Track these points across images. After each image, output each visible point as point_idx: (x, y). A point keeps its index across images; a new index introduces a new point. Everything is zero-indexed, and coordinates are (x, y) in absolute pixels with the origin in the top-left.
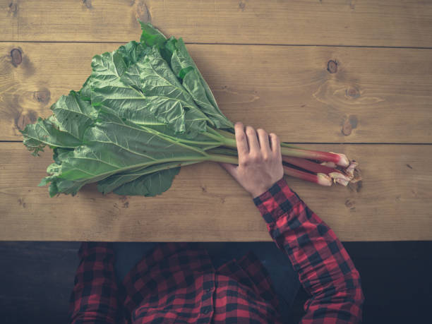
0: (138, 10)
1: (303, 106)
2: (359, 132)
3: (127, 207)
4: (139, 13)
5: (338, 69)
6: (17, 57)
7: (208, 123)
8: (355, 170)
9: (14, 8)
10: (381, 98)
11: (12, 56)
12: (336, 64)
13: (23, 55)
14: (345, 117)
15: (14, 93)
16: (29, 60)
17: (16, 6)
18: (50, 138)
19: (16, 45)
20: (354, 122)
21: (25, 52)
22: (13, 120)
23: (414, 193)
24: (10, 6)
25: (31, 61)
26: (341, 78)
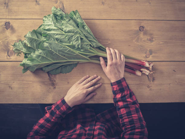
0: (59, 5)
1: (129, 46)
2: (153, 57)
3: (55, 89)
4: (59, 6)
5: (144, 30)
6: (8, 26)
7: (90, 45)
8: (152, 66)
9: (6, 5)
10: (162, 42)
11: (6, 25)
12: (143, 28)
13: (10, 25)
14: (147, 50)
15: (7, 41)
16: (13, 27)
17: (7, 4)
18: (24, 49)
19: (8, 21)
20: (151, 52)
21: (11, 24)
22: (6, 52)
23: (176, 82)
24: (5, 4)
25: (14, 27)
26: (145, 33)
